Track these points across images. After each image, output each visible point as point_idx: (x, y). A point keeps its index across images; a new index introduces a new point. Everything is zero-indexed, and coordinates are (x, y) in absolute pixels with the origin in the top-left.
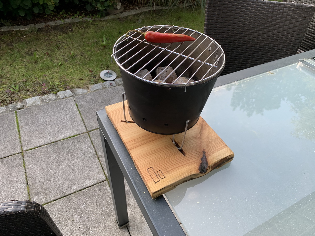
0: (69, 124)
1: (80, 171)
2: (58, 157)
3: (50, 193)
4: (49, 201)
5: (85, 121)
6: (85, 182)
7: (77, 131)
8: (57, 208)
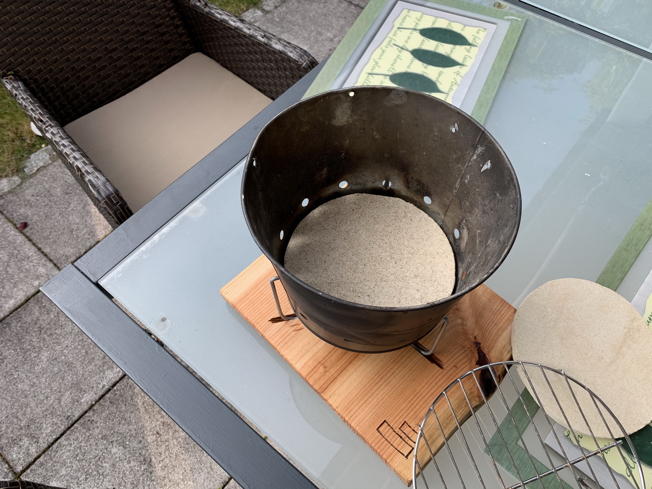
0: (12, 270)
1: (84, 360)
2: (23, 351)
3: (41, 429)
4: (45, 446)
5: (47, 250)
6: (103, 377)
7: (39, 279)
8: (69, 451)
